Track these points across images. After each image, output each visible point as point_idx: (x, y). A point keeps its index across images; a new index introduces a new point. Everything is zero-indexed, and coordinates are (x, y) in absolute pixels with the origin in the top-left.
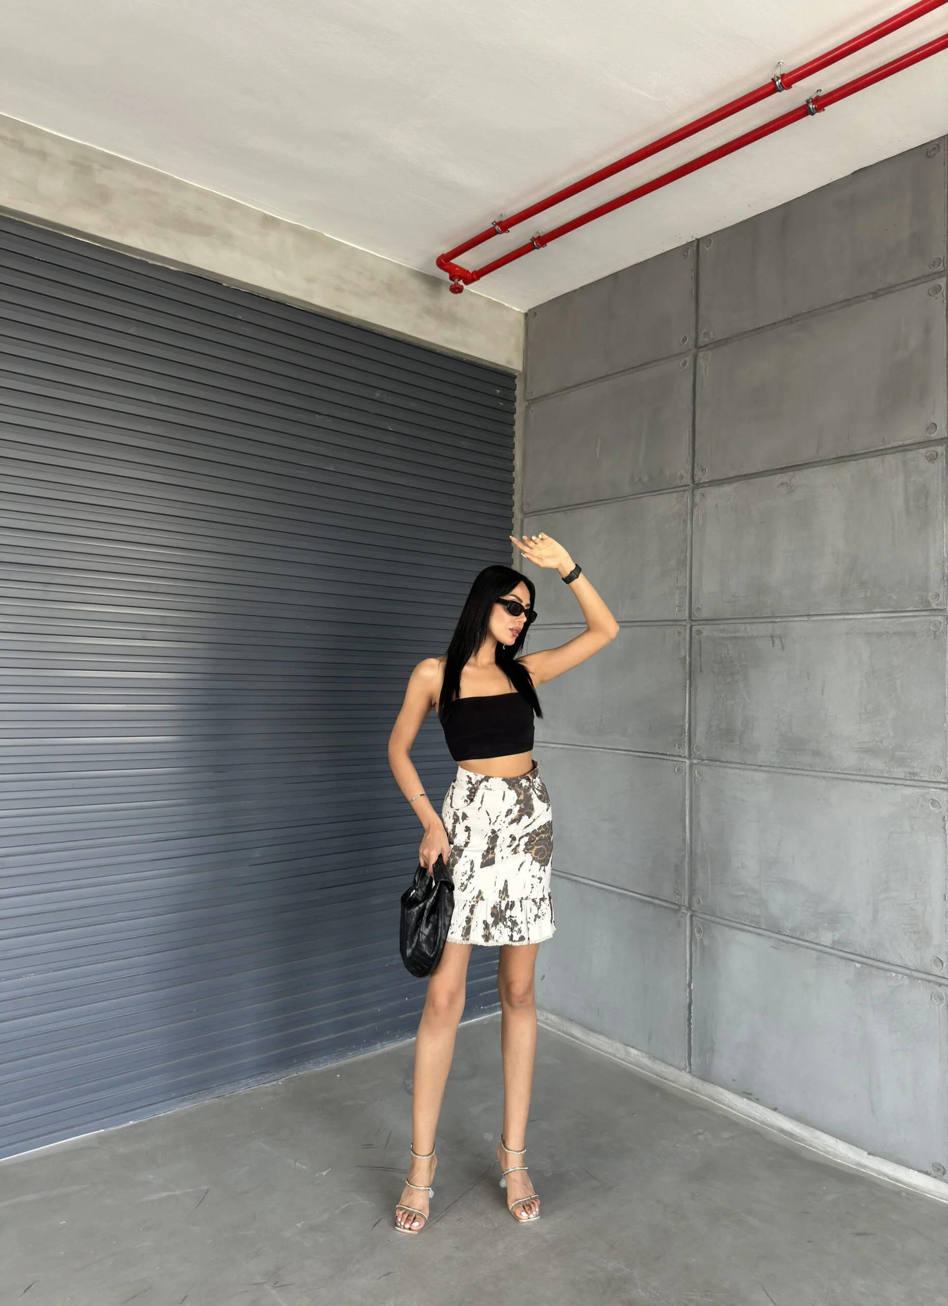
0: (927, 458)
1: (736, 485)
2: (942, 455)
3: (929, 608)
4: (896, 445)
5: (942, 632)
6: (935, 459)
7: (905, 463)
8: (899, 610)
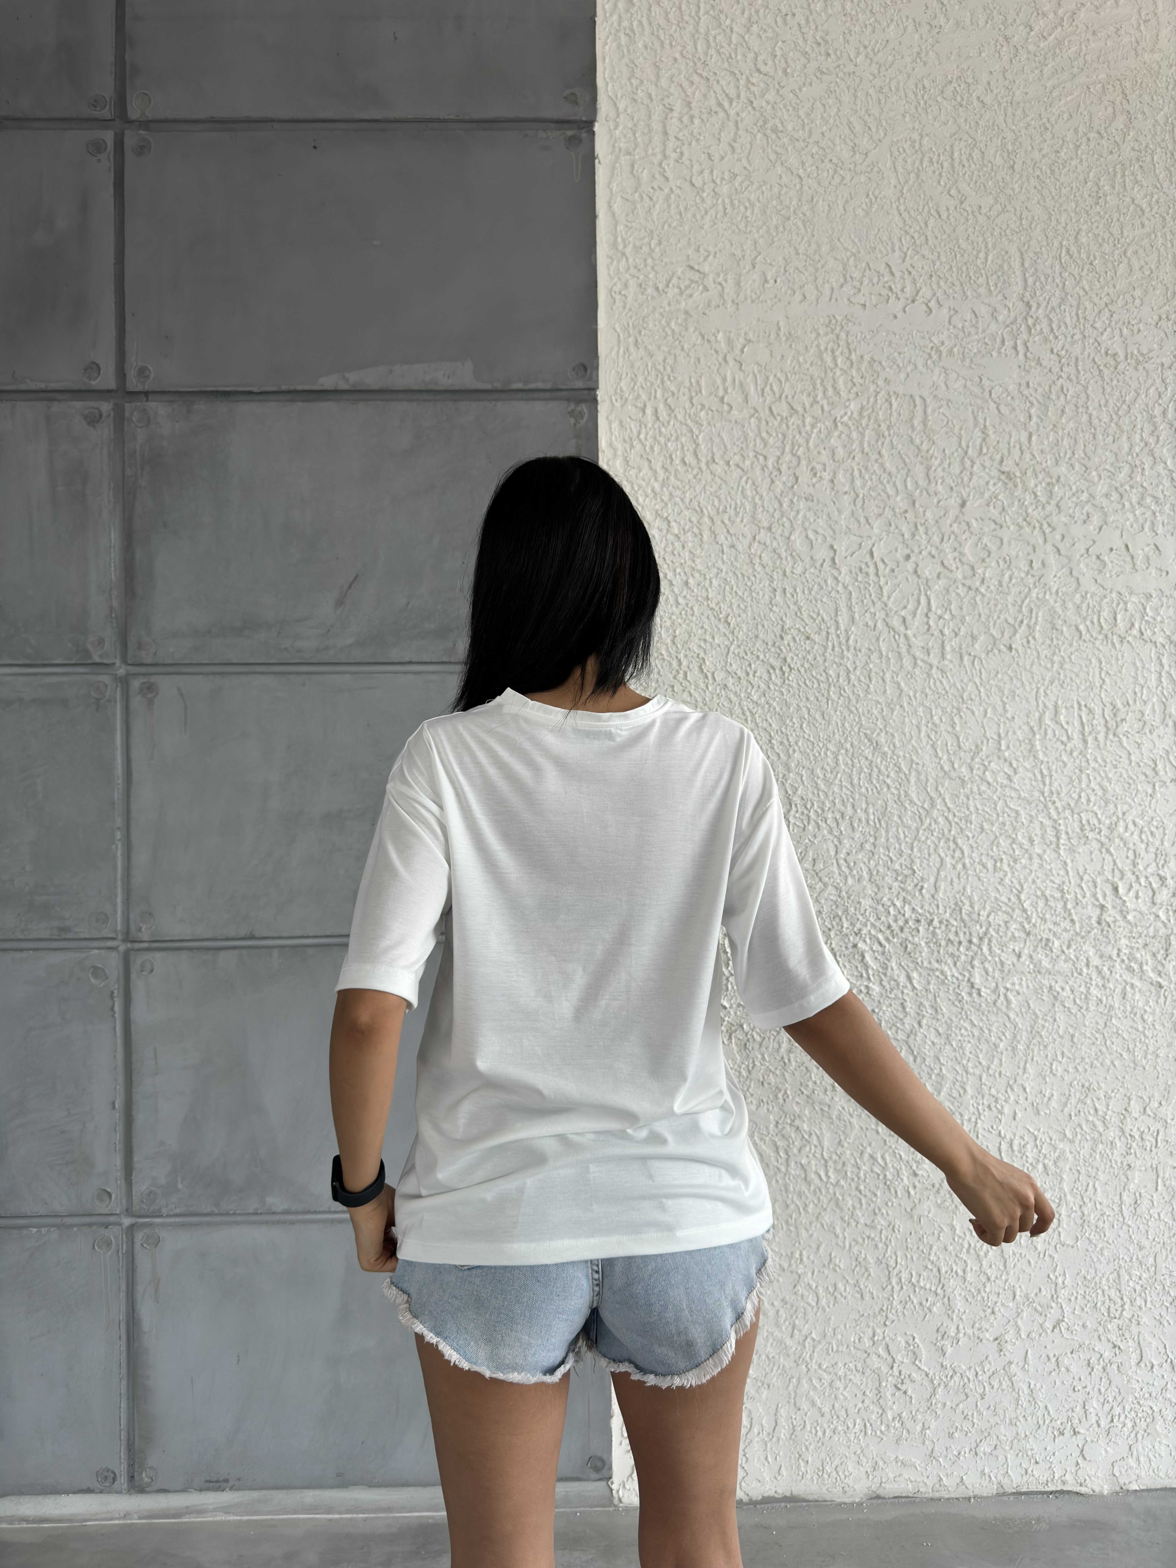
0: (84, 417)
2: (108, 416)
3: (89, 662)
4: (35, 388)
5: (109, 701)
6: (98, 422)
8: (40, 662)
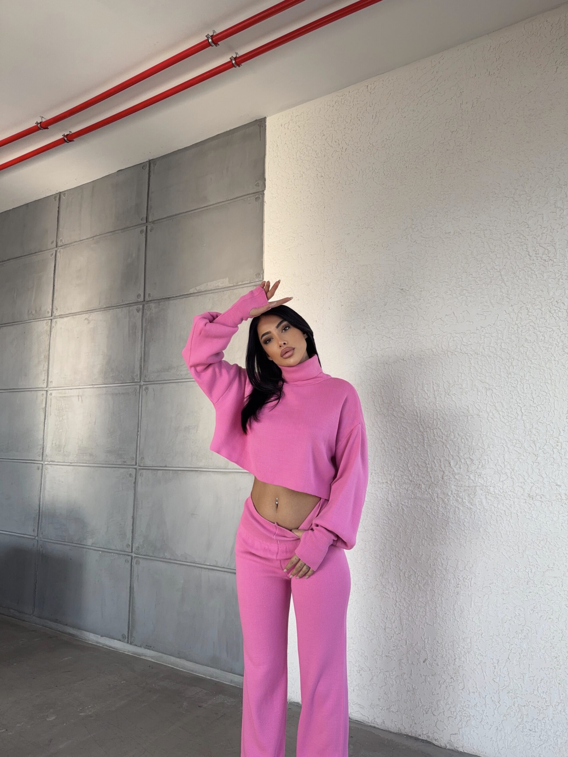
0: (137, 310)
1: (69, 318)
2: (141, 309)
3: (134, 381)
4: (127, 303)
5: (138, 393)
6: (139, 311)
7: (129, 312)
